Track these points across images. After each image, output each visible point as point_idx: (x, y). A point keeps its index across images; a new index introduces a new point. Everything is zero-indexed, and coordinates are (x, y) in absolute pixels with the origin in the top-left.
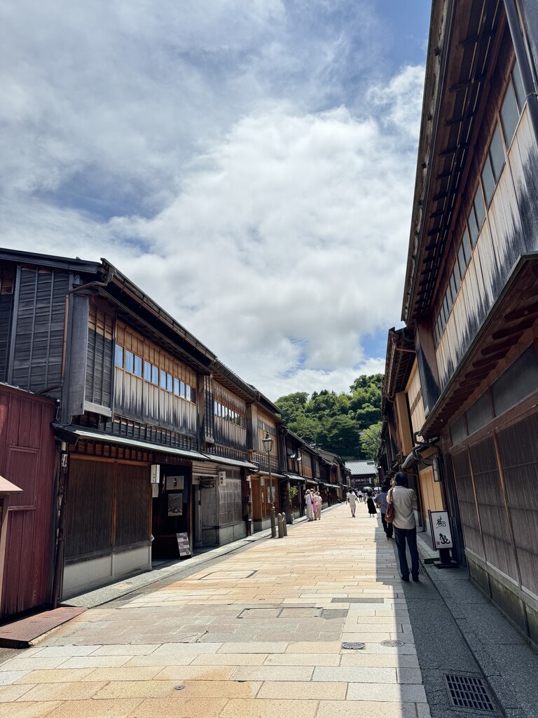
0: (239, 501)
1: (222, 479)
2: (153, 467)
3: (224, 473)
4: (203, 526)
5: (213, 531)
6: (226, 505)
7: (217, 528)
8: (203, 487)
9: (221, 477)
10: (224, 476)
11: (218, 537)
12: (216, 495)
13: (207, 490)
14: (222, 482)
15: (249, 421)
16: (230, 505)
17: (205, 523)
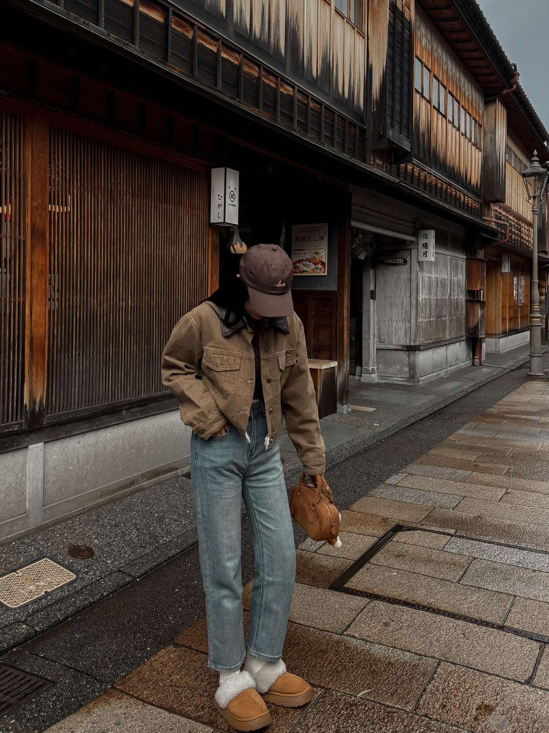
0: (461, 297)
1: (426, 246)
2: (217, 175)
3: (432, 234)
4: (381, 341)
5: (403, 356)
6: (434, 303)
7: (411, 349)
8: (382, 263)
9: (423, 241)
10: (432, 241)
11: (412, 368)
12: (410, 280)
13: (391, 269)
14: (425, 254)
15: (489, 135)
16: (440, 304)
17: (385, 337)
